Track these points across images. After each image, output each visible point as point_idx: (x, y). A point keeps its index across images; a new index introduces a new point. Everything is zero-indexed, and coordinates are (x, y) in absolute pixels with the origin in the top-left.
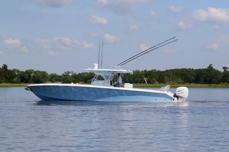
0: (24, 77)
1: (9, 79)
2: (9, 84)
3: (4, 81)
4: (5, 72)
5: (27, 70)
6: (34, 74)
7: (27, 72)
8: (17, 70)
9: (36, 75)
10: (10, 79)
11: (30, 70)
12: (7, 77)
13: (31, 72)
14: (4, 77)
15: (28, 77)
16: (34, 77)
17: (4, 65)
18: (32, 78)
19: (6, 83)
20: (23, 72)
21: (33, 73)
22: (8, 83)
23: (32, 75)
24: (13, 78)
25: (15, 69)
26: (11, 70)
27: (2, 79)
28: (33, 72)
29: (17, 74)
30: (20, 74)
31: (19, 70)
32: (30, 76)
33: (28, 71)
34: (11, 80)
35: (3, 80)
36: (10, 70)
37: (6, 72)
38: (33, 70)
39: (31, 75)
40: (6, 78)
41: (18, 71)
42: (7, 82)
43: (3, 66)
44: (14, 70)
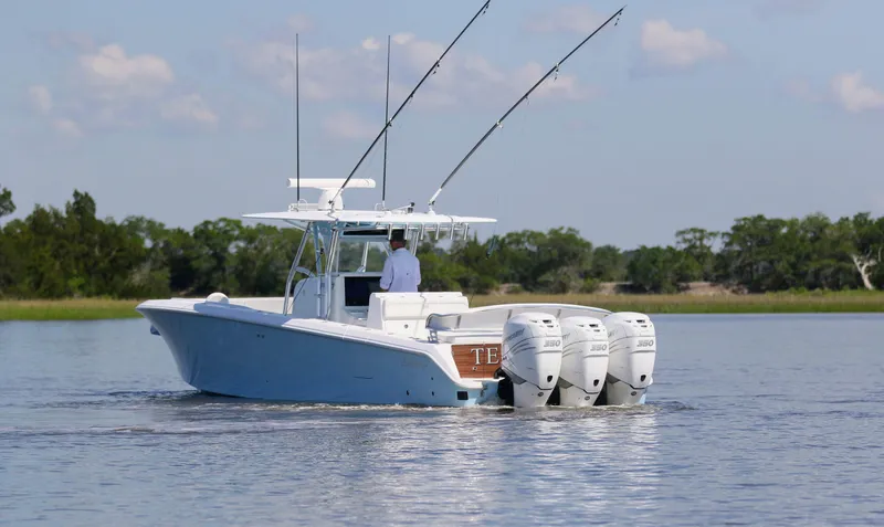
0: (186, 260)
1: (105, 276)
2: (105, 303)
3: (81, 287)
4: (82, 234)
5: (206, 223)
6: (242, 244)
7: (203, 233)
8: (149, 222)
9: (256, 248)
10: (109, 275)
11: (222, 224)
12: (96, 264)
13: (226, 232)
14: (77, 259)
15: (214, 262)
16: (243, 258)
17: (76, 194)
18: (230, 265)
19: (89, 295)
20: (180, 232)
21: (237, 238)
22: (99, 293)
23: (232, 249)
24: (129, 267)
25: (140, 220)
26: (118, 223)
27: (68, 276)
28: (236, 233)
29: (148, 244)
30: (167, 244)
31: (161, 225)
32: (219, 258)
33: (210, 227)
34: (117, 278)
35: (74, 283)
36: (113, 225)
37: (88, 235)
38: (238, 224)
39: (225, 250)
40: (88, 271)
41: (155, 229)
42: (93, 289)
43: (72, 201)
44: (134, 225)
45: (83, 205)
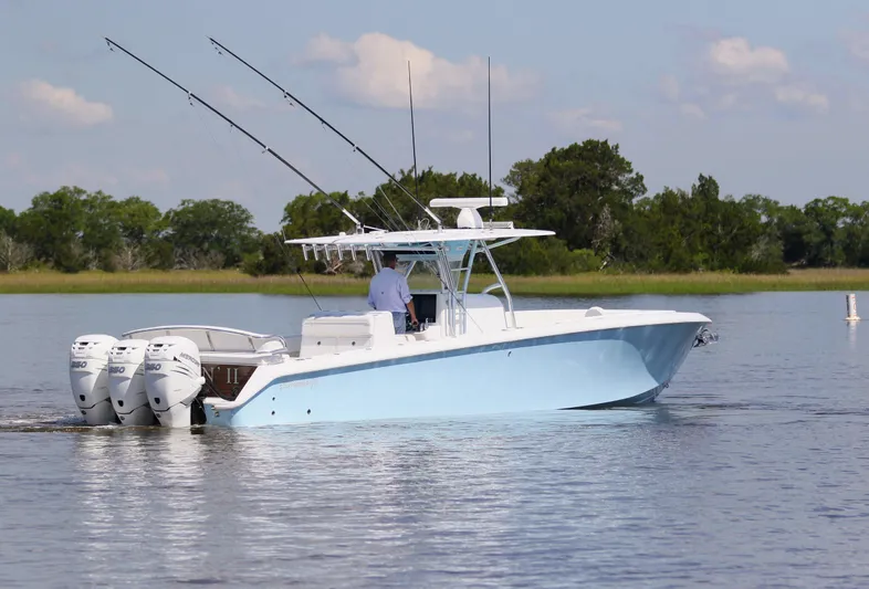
0: (798, 235)
1: (726, 252)
2: (728, 277)
3: (705, 261)
4: (706, 215)
5: (817, 201)
6: (848, 220)
7: (814, 210)
8: (765, 200)
9: (861, 224)
10: (730, 251)
11: (830, 202)
12: (719, 242)
13: (835, 209)
14: (702, 236)
15: (823, 236)
16: (850, 233)
17: (701, 177)
18: (838, 237)
19: (712, 269)
20: (793, 208)
21: (844, 216)
22: (722, 268)
23: (840, 225)
24: (749, 244)
25: (757, 198)
26: (737, 201)
27: (692, 250)
28: (844, 210)
29: (764, 219)
30: (780, 219)
31: (776, 203)
32: (827, 231)
33: (820, 205)
34: (738, 253)
35: (699, 257)
36: (733, 203)
37: (711, 214)
38: (845, 202)
39: (834, 225)
40: (711, 248)
41: (770, 207)
42: (716, 263)
43: (698, 184)
44: (752, 202)
45: (707, 187)
